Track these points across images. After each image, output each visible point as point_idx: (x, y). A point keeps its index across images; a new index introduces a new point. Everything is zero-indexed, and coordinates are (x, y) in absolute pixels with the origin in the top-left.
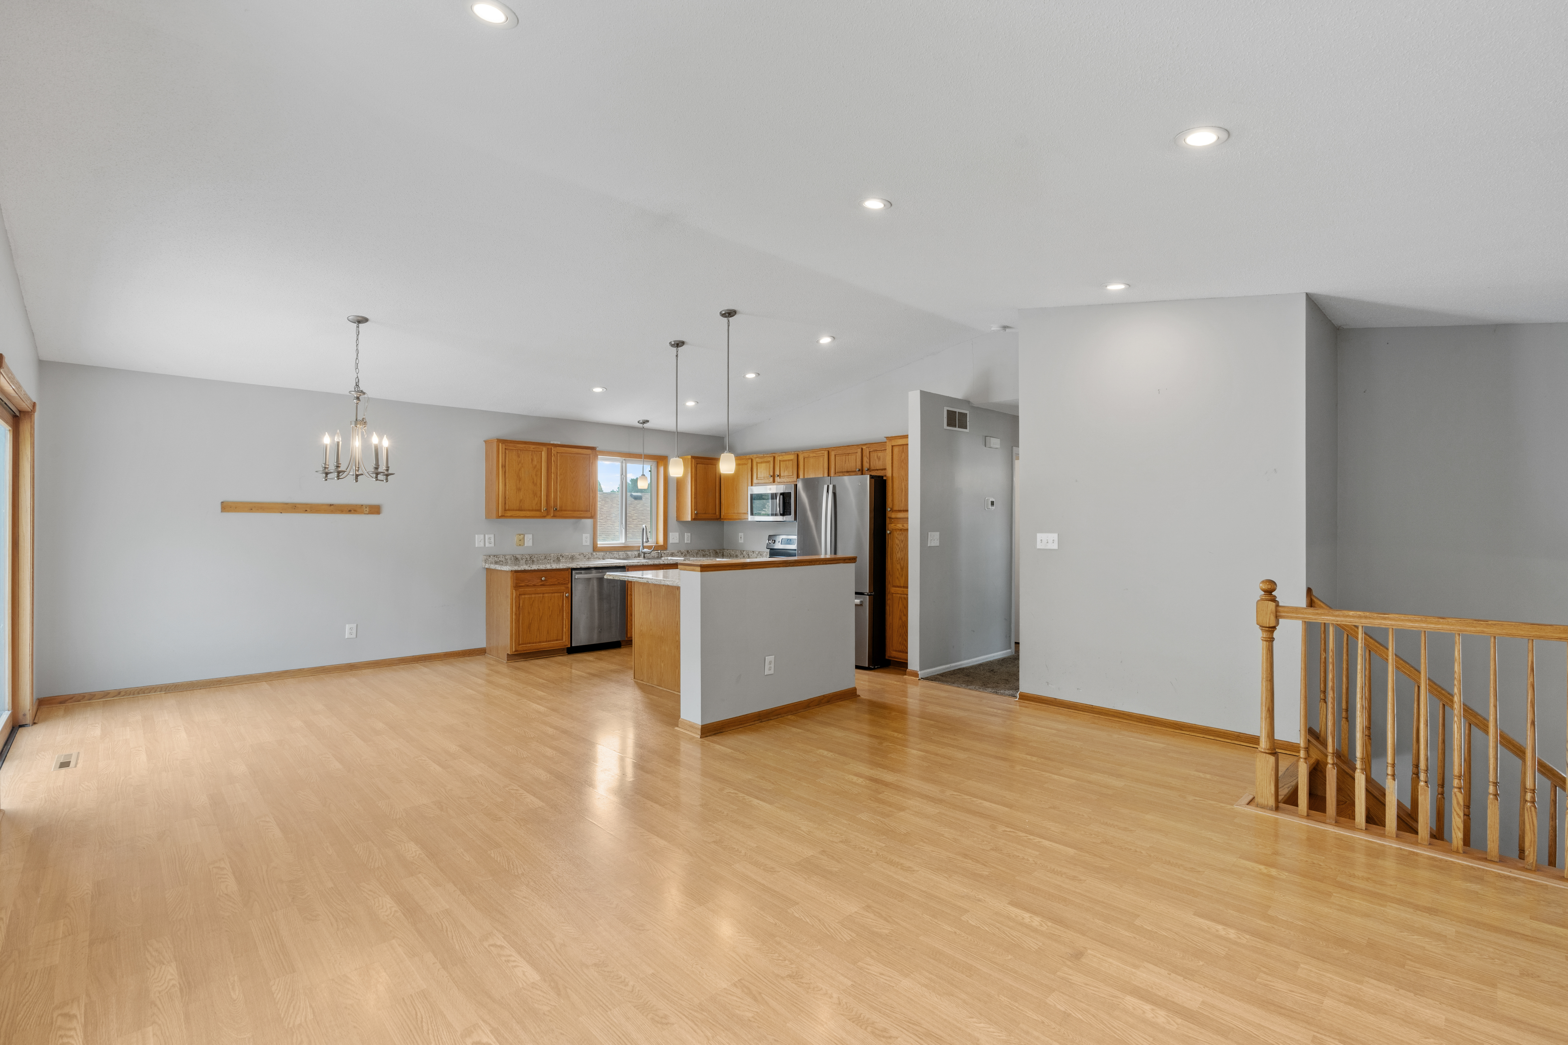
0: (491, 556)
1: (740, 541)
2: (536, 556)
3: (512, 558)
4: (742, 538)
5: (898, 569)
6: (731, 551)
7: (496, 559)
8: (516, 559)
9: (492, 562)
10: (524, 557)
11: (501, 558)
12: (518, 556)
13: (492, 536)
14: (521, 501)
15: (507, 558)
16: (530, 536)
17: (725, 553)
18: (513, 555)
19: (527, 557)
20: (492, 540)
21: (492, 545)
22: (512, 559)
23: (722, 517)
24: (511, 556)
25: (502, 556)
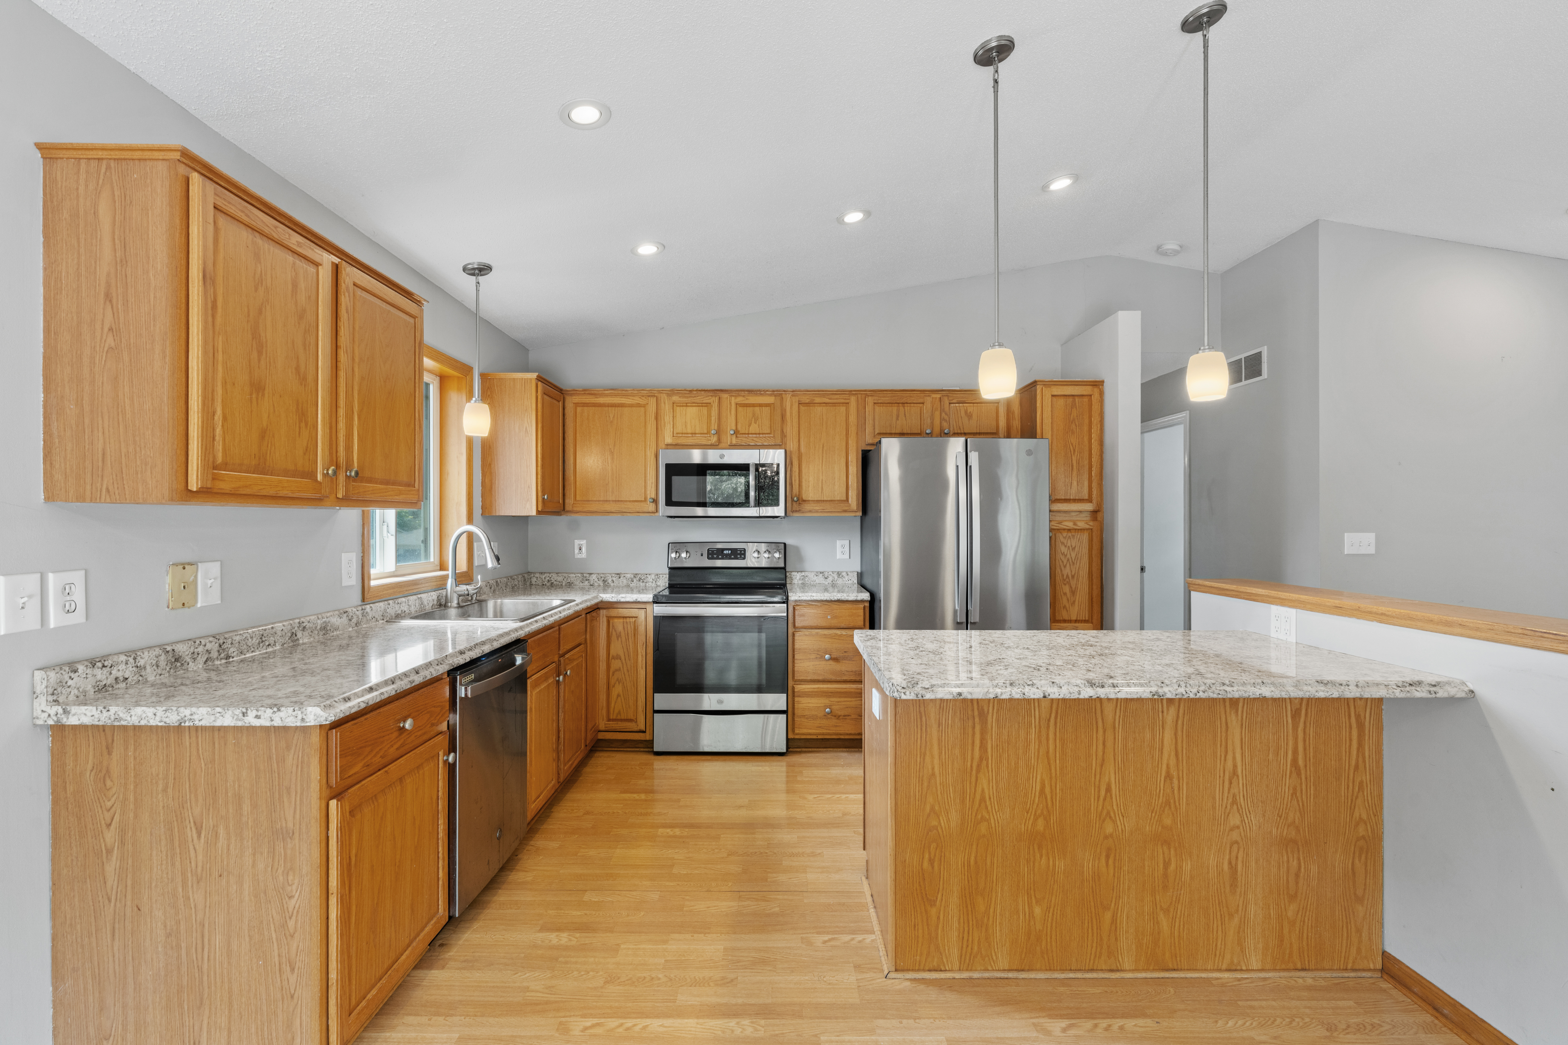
0: (81, 668)
1: (578, 556)
2: (238, 638)
3: (163, 657)
4: (584, 549)
5: (1065, 594)
6: (554, 576)
7: (100, 674)
8: (176, 660)
9: (85, 693)
10: (200, 649)
11: (122, 667)
12: (181, 649)
13: (78, 578)
14: (263, 434)
15: (141, 662)
16: (214, 568)
17: (534, 580)
18: (161, 646)
19: (209, 646)
20: (78, 595)
21: (79, 617)
22: (162, 663)
23: (568, 508)
24: (158, 651)
25: (123, 658)
